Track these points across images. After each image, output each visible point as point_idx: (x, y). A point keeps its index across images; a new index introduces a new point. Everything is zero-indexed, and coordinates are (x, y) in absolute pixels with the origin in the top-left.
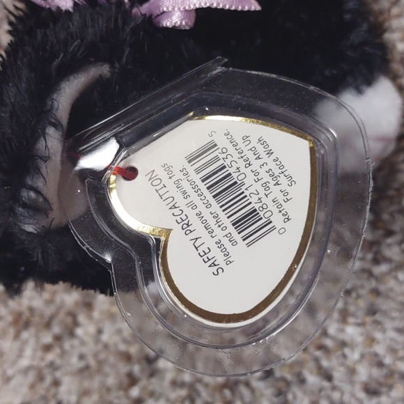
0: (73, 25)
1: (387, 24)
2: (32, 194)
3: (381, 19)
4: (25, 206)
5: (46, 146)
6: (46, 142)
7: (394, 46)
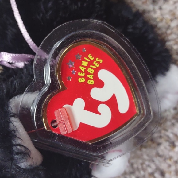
0: (24, 75)
1: (166, 39)
2: (19, 147)
3: (163, 36)
4: (18, 153)
5: (14, 126)
6: (13, 124)
7: (172, 48)
